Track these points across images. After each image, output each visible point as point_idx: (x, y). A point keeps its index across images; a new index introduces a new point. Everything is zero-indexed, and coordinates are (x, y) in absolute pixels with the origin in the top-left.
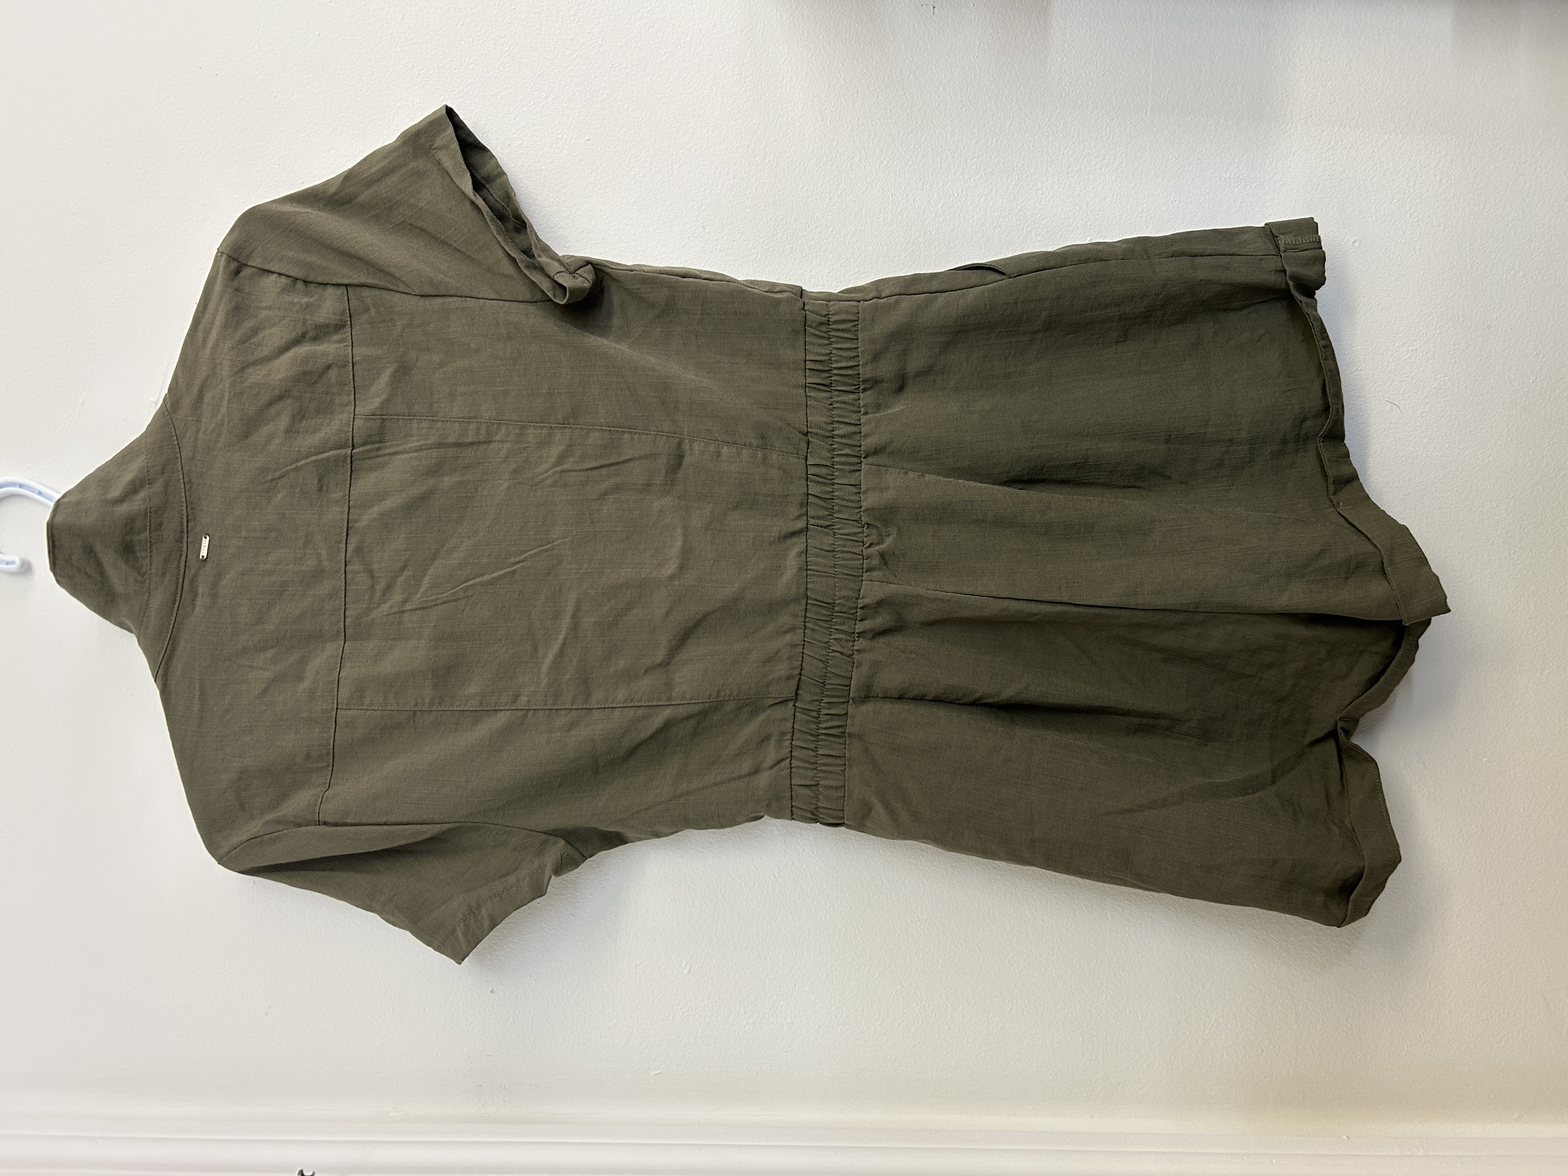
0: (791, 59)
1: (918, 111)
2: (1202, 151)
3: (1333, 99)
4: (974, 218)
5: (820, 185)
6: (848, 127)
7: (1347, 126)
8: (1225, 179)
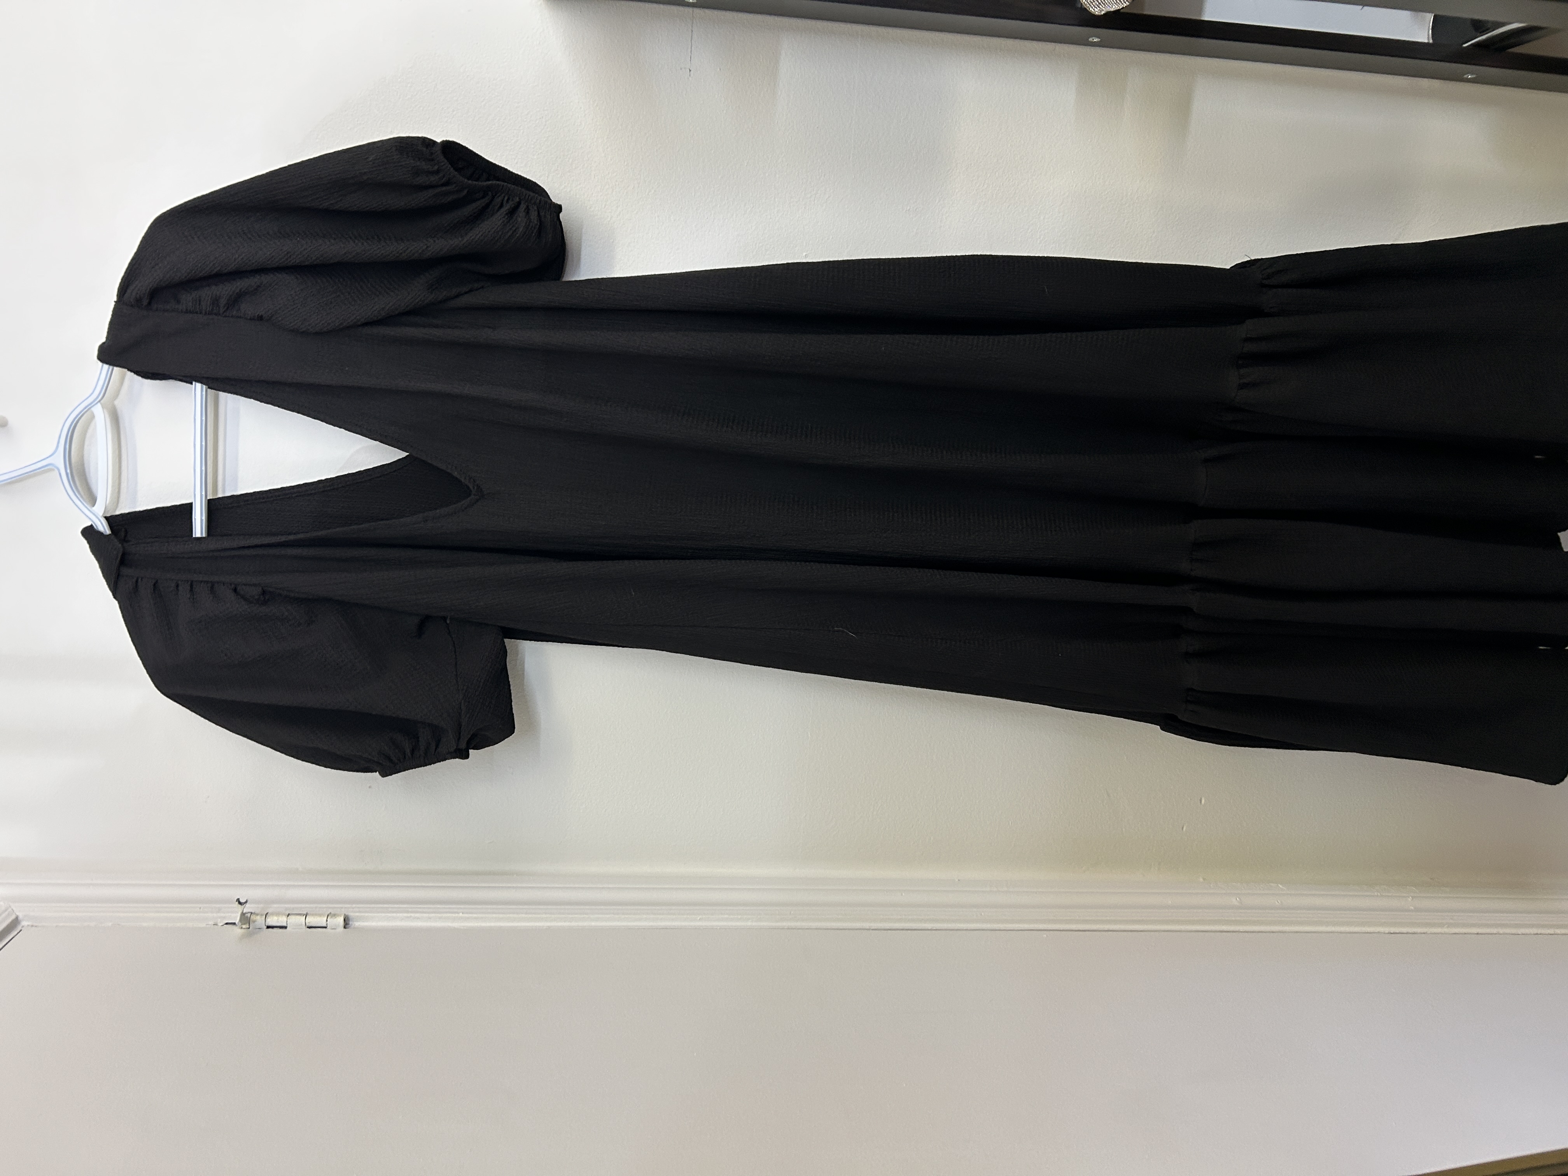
0: (581, 108)
1: (678, 151)
2: (890, 189)
3: (987, 152)
4: (720, 235)
5: (603, 206)
6: (624, 163)
7: (997, 174)
8: (906, 211)
